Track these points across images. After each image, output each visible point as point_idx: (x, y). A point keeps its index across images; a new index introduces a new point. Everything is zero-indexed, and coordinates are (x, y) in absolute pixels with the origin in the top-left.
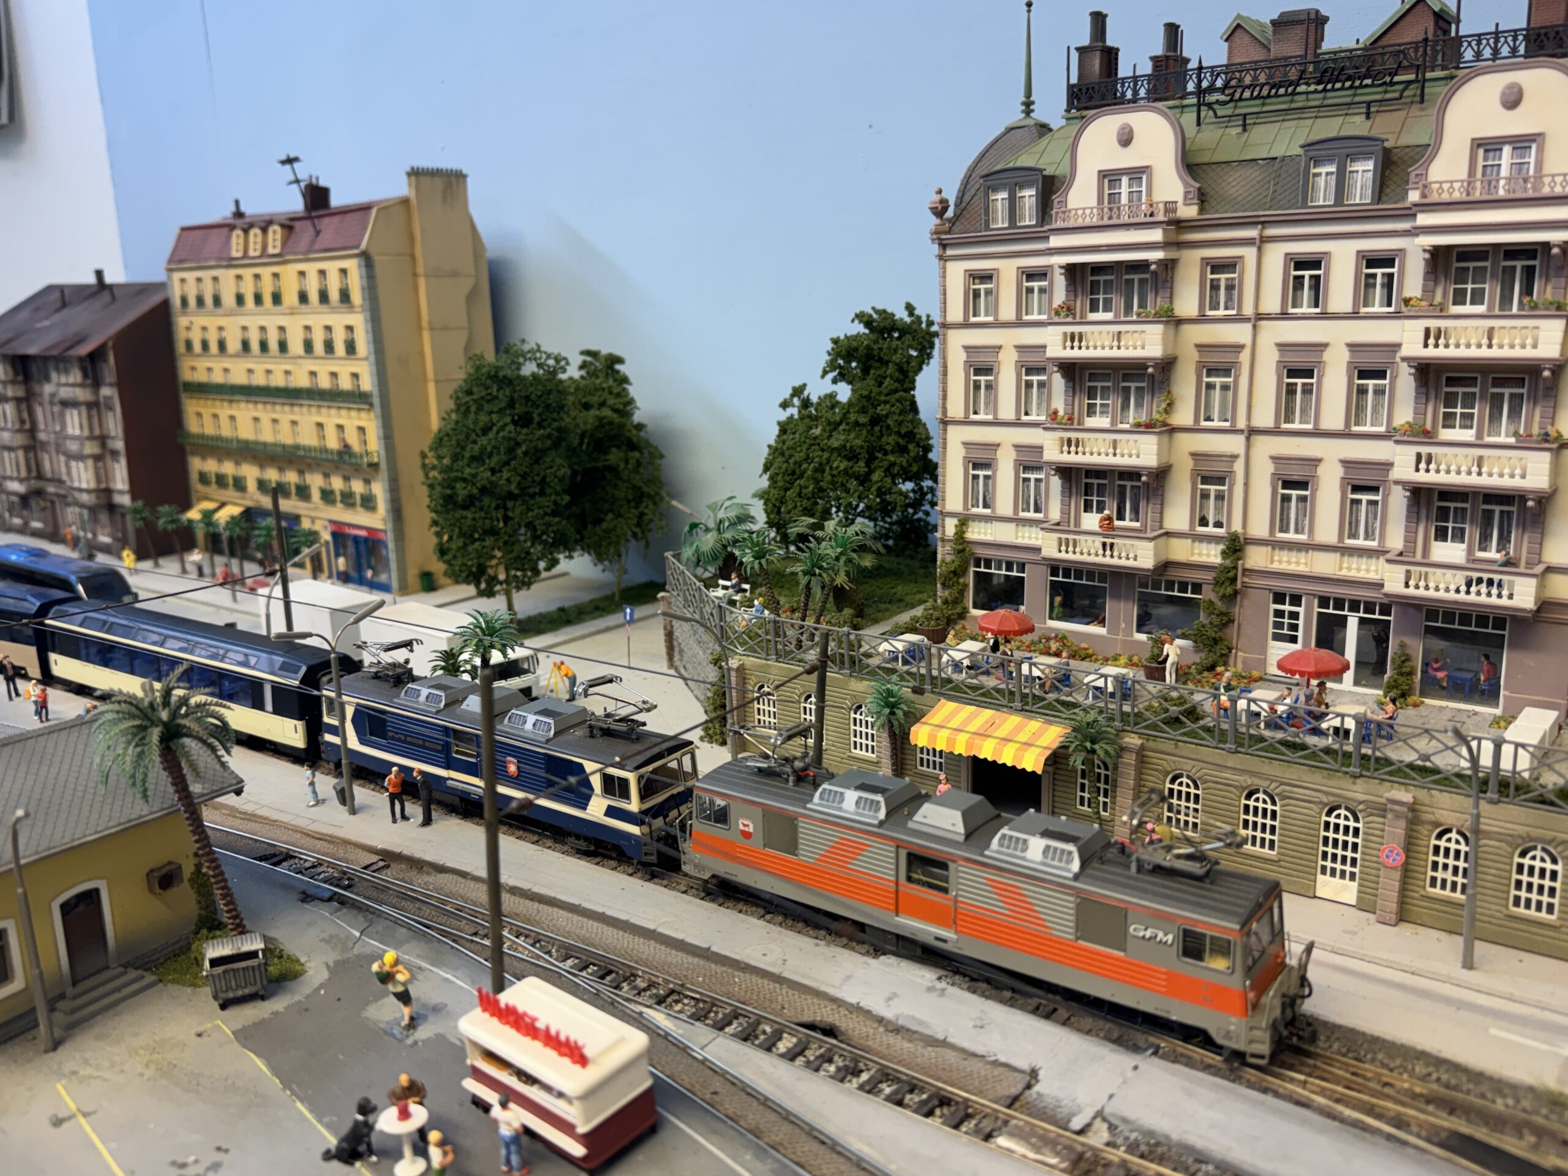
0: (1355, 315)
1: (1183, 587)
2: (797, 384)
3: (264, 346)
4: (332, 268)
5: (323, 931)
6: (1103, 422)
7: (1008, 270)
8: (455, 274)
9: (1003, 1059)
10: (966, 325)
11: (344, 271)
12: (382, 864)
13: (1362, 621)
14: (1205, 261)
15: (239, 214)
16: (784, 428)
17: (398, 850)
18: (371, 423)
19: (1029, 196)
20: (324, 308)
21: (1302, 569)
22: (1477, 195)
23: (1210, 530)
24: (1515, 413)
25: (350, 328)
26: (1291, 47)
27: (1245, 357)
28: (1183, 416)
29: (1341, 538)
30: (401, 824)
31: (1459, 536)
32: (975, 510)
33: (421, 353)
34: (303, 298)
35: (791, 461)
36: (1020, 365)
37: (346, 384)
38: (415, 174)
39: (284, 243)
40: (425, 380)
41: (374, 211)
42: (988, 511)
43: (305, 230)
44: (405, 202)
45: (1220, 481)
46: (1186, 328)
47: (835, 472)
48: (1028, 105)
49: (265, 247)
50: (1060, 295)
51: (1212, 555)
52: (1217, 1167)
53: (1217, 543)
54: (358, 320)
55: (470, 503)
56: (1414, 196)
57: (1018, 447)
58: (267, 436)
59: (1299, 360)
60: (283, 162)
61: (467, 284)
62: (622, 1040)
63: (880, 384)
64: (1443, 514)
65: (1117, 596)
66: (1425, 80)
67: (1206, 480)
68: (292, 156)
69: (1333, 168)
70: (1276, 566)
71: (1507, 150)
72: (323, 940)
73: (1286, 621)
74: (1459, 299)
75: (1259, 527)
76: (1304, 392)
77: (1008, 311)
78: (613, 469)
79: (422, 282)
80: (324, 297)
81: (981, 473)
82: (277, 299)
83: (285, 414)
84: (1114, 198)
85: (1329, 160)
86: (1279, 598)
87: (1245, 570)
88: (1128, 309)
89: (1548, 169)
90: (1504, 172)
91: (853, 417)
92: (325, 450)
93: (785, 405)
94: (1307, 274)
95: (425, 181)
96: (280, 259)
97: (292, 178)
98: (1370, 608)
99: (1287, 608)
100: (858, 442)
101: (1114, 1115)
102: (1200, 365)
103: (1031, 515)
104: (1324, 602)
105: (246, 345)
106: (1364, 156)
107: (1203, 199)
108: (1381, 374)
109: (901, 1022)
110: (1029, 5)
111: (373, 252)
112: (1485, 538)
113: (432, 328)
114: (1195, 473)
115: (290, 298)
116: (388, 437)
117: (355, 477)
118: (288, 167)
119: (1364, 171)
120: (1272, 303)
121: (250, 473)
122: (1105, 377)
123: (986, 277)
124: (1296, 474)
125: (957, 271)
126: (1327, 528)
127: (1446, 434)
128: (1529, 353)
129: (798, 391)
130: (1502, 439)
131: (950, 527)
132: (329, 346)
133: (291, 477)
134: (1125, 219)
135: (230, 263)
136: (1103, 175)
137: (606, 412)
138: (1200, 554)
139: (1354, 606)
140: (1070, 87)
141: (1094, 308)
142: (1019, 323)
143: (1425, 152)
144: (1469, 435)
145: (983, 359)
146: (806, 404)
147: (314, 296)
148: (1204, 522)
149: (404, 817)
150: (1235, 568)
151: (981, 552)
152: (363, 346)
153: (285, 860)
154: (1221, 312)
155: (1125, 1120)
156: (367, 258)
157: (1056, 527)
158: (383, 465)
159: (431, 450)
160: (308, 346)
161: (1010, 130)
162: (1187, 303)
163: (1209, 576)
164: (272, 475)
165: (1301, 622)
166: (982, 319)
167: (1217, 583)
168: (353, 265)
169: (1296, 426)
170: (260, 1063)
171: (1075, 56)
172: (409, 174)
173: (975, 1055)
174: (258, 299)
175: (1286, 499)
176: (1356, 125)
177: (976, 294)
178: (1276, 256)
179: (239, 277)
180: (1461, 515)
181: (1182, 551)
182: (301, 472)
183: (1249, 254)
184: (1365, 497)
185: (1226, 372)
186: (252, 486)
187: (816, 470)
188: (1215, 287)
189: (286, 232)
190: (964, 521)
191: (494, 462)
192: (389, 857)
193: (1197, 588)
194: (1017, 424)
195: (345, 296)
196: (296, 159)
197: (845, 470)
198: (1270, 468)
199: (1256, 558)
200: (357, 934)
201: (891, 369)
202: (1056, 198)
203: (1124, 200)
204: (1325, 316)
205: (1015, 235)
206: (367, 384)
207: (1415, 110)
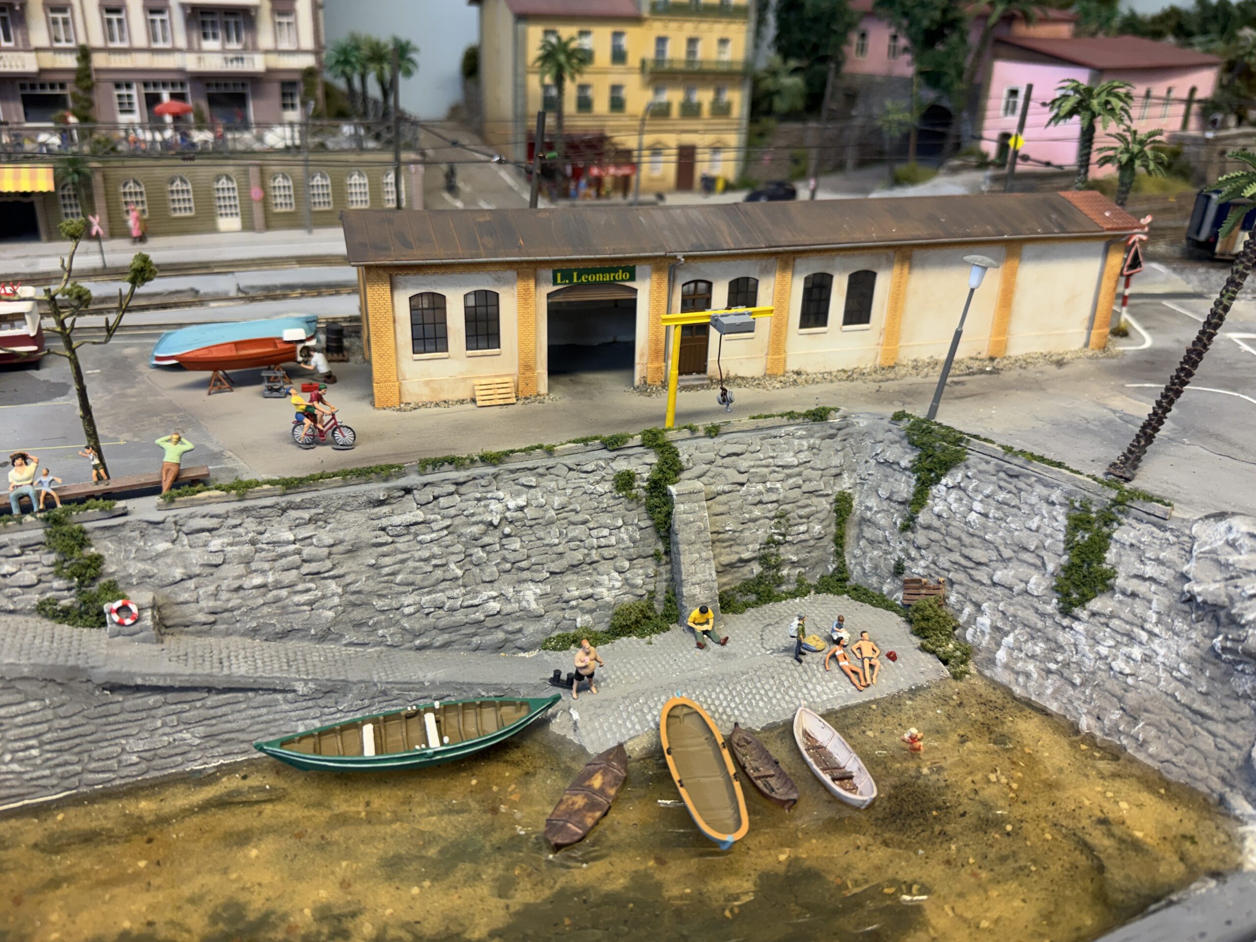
1: (52, 86)
13: (171, 94)
21: (130, 65)
23: (63, 44)
29: (149, 44)
31: (215, 36)
45: (64, 10)
51: (70, 62)
53: (71, 53)
64: (204, 24)
65: (5, 98)
67: (53, 10)
70: (114, 65)
73: (125, 100)
75: (97, 39)
86: (118, 86)
87: (95, 69)
98: (174, 86)
99: (124, 92)
101: (244, 289)
112: (229, 36)
114: (46, 6)
126: (139, 37)
138: (61, 62)
139: (165, 85)
148: (57, 40)
150: (88, 69)
163: (72, 77)
165: (135, 100)
167: (78, 81)
175: (110, 21)
180: (214, 24)
181: (50, 61)
184: (158, 17)
199: (99, 61)
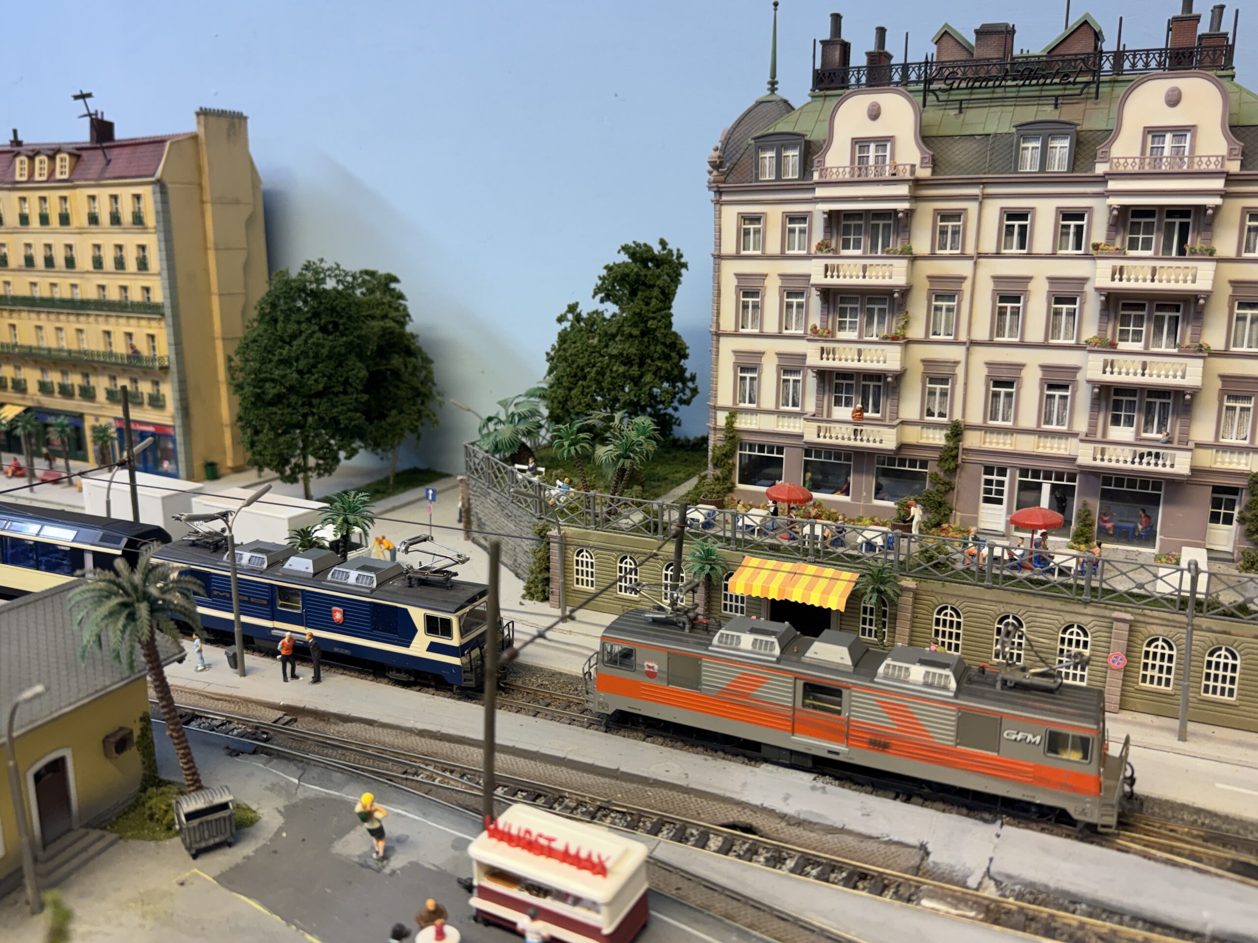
0: (1053, 256)
1: (913, 463)
2: (572, 302)
3: (49, 262)
4: (125, 194)
5: (264, 781)
6: (853, 335)
7: (774, 214)
8: (237, 202)
9: (896, 838)
10: (738, 257)
11: (137, 197)
12: (287, 718)
13: (1054, 488)
14: (937, 212)
15: (17, 143)
16: (563, 337)
17: (302, 705)
18: (162, 333)
19: (793, 156)
20: (116, 229)
21: (1008, 448)
22: (1147, 169)
23: (936, 419)
24: (1173, 332)
25: (143, 248)
26: (991, 51)
27: (966, 286)
28: (917, 331)
29: (1039, 425)
30: (292, 683)
31: (1129, 422)
32: (742, 405)
33: (207, 271)
34: (93, 219)
35: (575, 366)
36: (782, 289)
37: (136, 296)
38: (203, 113)
39: (72, 171)
40: (209, 293)
41: (168, 144)
42: (753, 406)
43: (95, 160)
44: (194, 138)
45: (944, 381)
46: (920, 263)
47: (614, 375)
48: (773, 84)
49: (52, 172)
50: (818, 235)
51: (938, 438)
52: (1089, 905)
53: (941, 429)
54: (152, 241)
55: (278, 399)
56: (1101, 169)
57: (779, 355)
58: (50, 341)
59: (1010, 289)
60: (76, 97)
61: (246, 211)
62: (626, 852)
63: (647, 304)
64: (1117, 406)
65: (859, 471)
66: (1100, 82)
67: (933, 381)
68: (85, 92)
69: (1038, 144)
70: (987, 446)
71: (1169, 136)
72: (267, 788)
73: (994, 487)
74: (1133, 245)
75: (975, 416)
76: (1012, 313)
77: (773, 246)
78: (395, 373)
79: (208, 208)
80: (115, 219)
81: (748, 375)
82: (65, 219)
83: (70, 324)
84: (863, 160)
85: (1035, 138)
86: (989, 470)
87: (964, 449)
88: (874, 246)
89: (1199, 152)
90: (1167, 152)
91: (627, 330)
92: (111, 354)
93: (560, 320)
94: (1017, 223)
95: (212, 120)
96: (70, 183)
97: (86, 112)
98: (1059, 477)
99: (995, 478)
100: (633, 350)
101: (999, 873)
102: (931, 291)
103: (790, 408)
104: (1024, 472)
105: (29, 261)
106: (1062, 136)
107: (935, 164)
108: (1073, 301)
109: (802, 817)
110: (776, 4)
111: (166, 180)
112: (1148, 422)
113: (217, 249)
114: (925, 375)
115: (80, 218)
116: (178, 343)
117: (142, 379)
118: (81, 101)
119: (1061, 148)
120: (989, 245)
121: (31, 376)
122: (854, 300)
123: (755, 219)
124: (1005, 376)
125: (730, 215)
126: (1028, 416)
127: (1122, 346)
128: (1189, 286)
129: (572, 308)
130: (1163, 350)
131: (722, 419)
132: (120, 263)
133: (75, 380)
134: (872, 177)
135: (14, 186)
136: (855, 141)
137: (390, 324)
138: (927, 438)
139: (1048, 476)
140: (815, 72)
141: (846, 246)
142: (783, 257)
143: (1109, 135)
144: (1138, 346)
145: (750, 284)
146: (578, 318)
147: (105, 218)
148: (930, 413)
149: (294, 676)
150: (957, 448)
151: (746, 438)
152: (155, 261)
153: (192, 720)
154: (948, 252)
155: (1009, 877)
156: (161, 186)
157: (814, 418)
158: (174, 368)
159: (237, 353)
160: (98, 263)
161: (759, 103)
162: (922, 243)
163: (936, 455)
164: (55, 378)
165: (1006, 489)
166: (751, 252)
167: (941, 460)
168: (147, 192)
169: (1006, 339)
170: (253, 903)
171: (819, 47)
172: (198, 114)
173: (870, 837)
174: (44, 219)
175: (996, 395)
176: (1048, 112)
177: (747, 233)
178: (993, 210)
179: (23, 199)
180: (1131, 406)
181: (913, 435)
182: (86, 376)
183: (972, 207)
184: (1057, 393)
185: (951, 298)
186: (33, 388)
187: (598, 373)
188: (943, 232)
189: (74, 160)
190: (733, 414)
191: (302, 364)
192: (294, 712)
193: (924, 464)
194: (779, 336)
195: (138, 219)
196: (89, 95)
197: (624, 373)
198: (985, 371)
199: (972, 440)
200: (296, 781)
201: (656, 292)
202: (816, 159)
203: (871, 161)
204: (1030, 256)
205: (780, 186)
206: (158, 296)
207: (1090, 104)
